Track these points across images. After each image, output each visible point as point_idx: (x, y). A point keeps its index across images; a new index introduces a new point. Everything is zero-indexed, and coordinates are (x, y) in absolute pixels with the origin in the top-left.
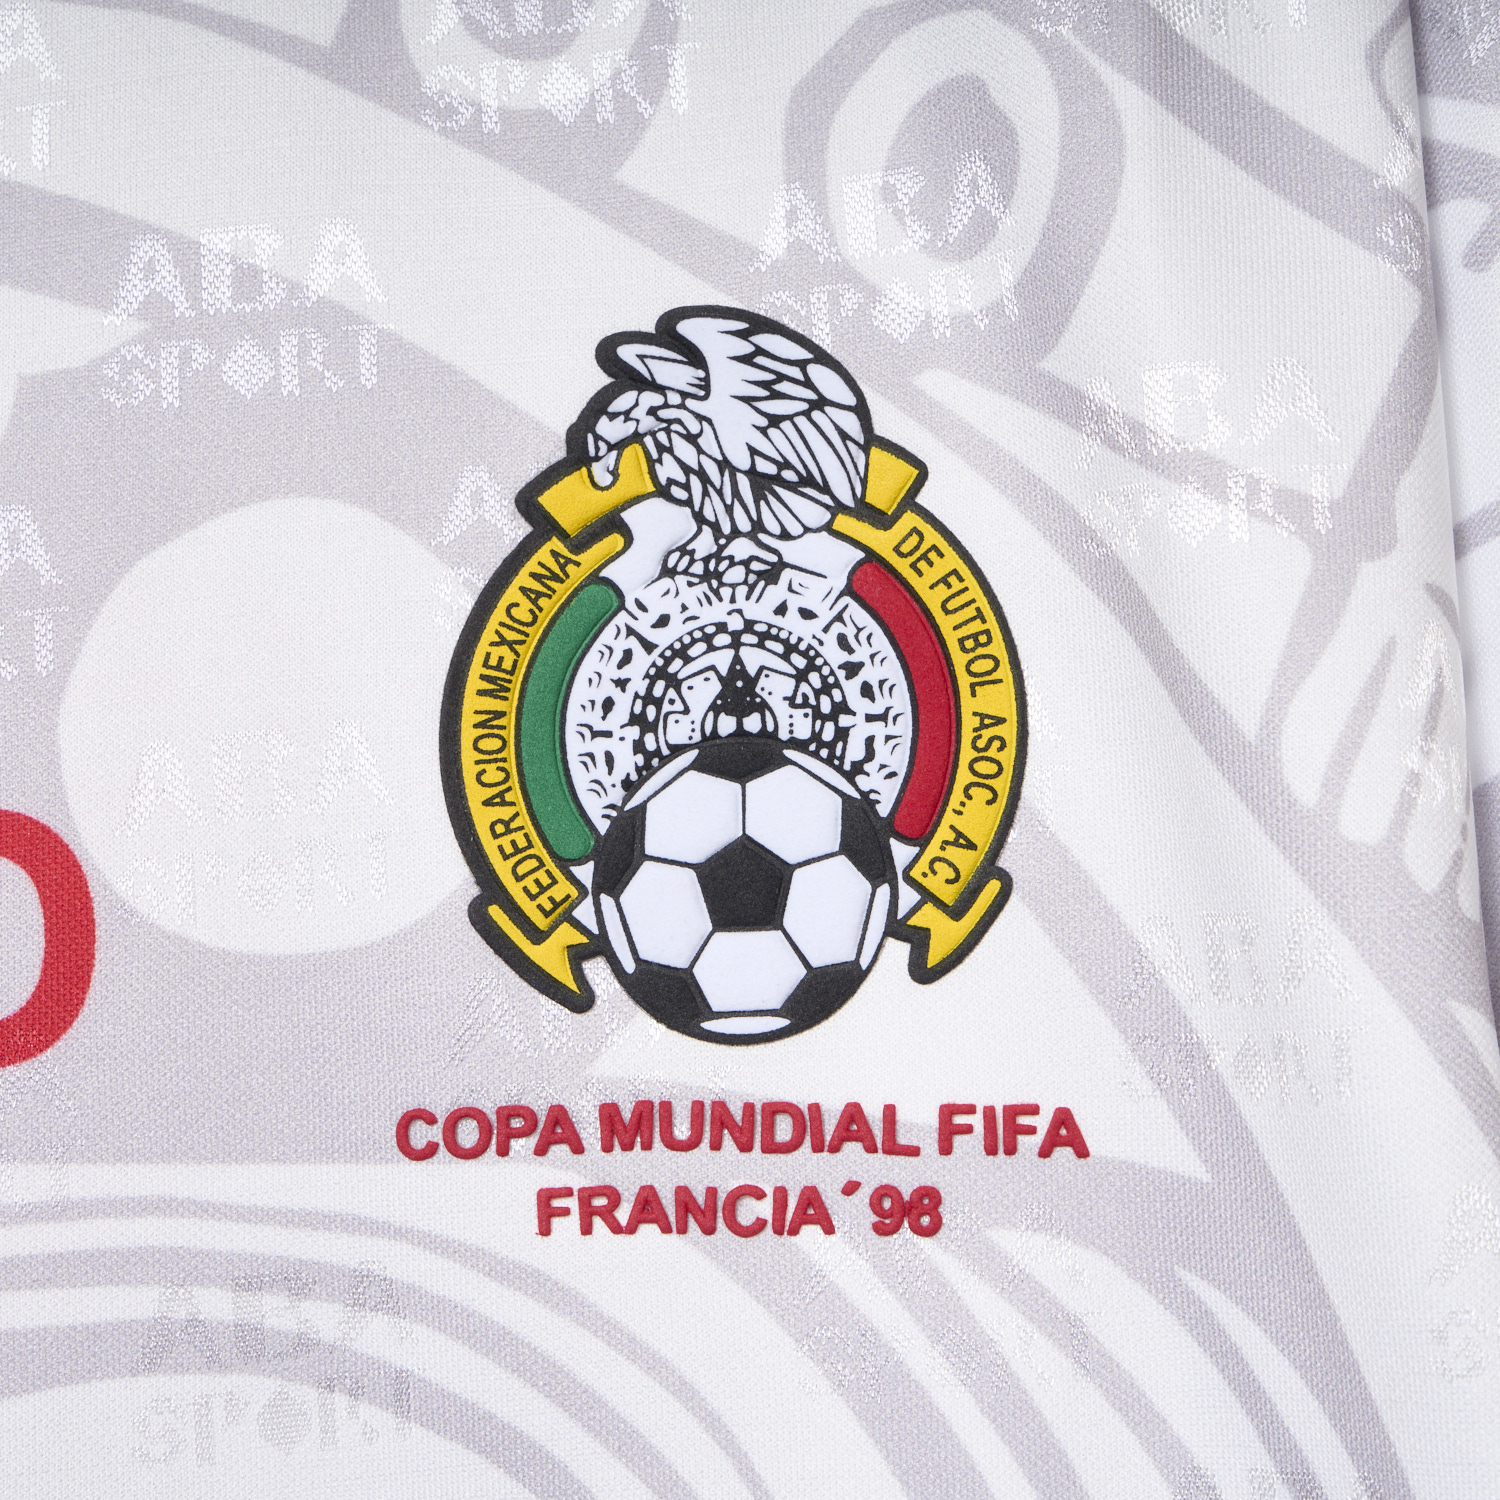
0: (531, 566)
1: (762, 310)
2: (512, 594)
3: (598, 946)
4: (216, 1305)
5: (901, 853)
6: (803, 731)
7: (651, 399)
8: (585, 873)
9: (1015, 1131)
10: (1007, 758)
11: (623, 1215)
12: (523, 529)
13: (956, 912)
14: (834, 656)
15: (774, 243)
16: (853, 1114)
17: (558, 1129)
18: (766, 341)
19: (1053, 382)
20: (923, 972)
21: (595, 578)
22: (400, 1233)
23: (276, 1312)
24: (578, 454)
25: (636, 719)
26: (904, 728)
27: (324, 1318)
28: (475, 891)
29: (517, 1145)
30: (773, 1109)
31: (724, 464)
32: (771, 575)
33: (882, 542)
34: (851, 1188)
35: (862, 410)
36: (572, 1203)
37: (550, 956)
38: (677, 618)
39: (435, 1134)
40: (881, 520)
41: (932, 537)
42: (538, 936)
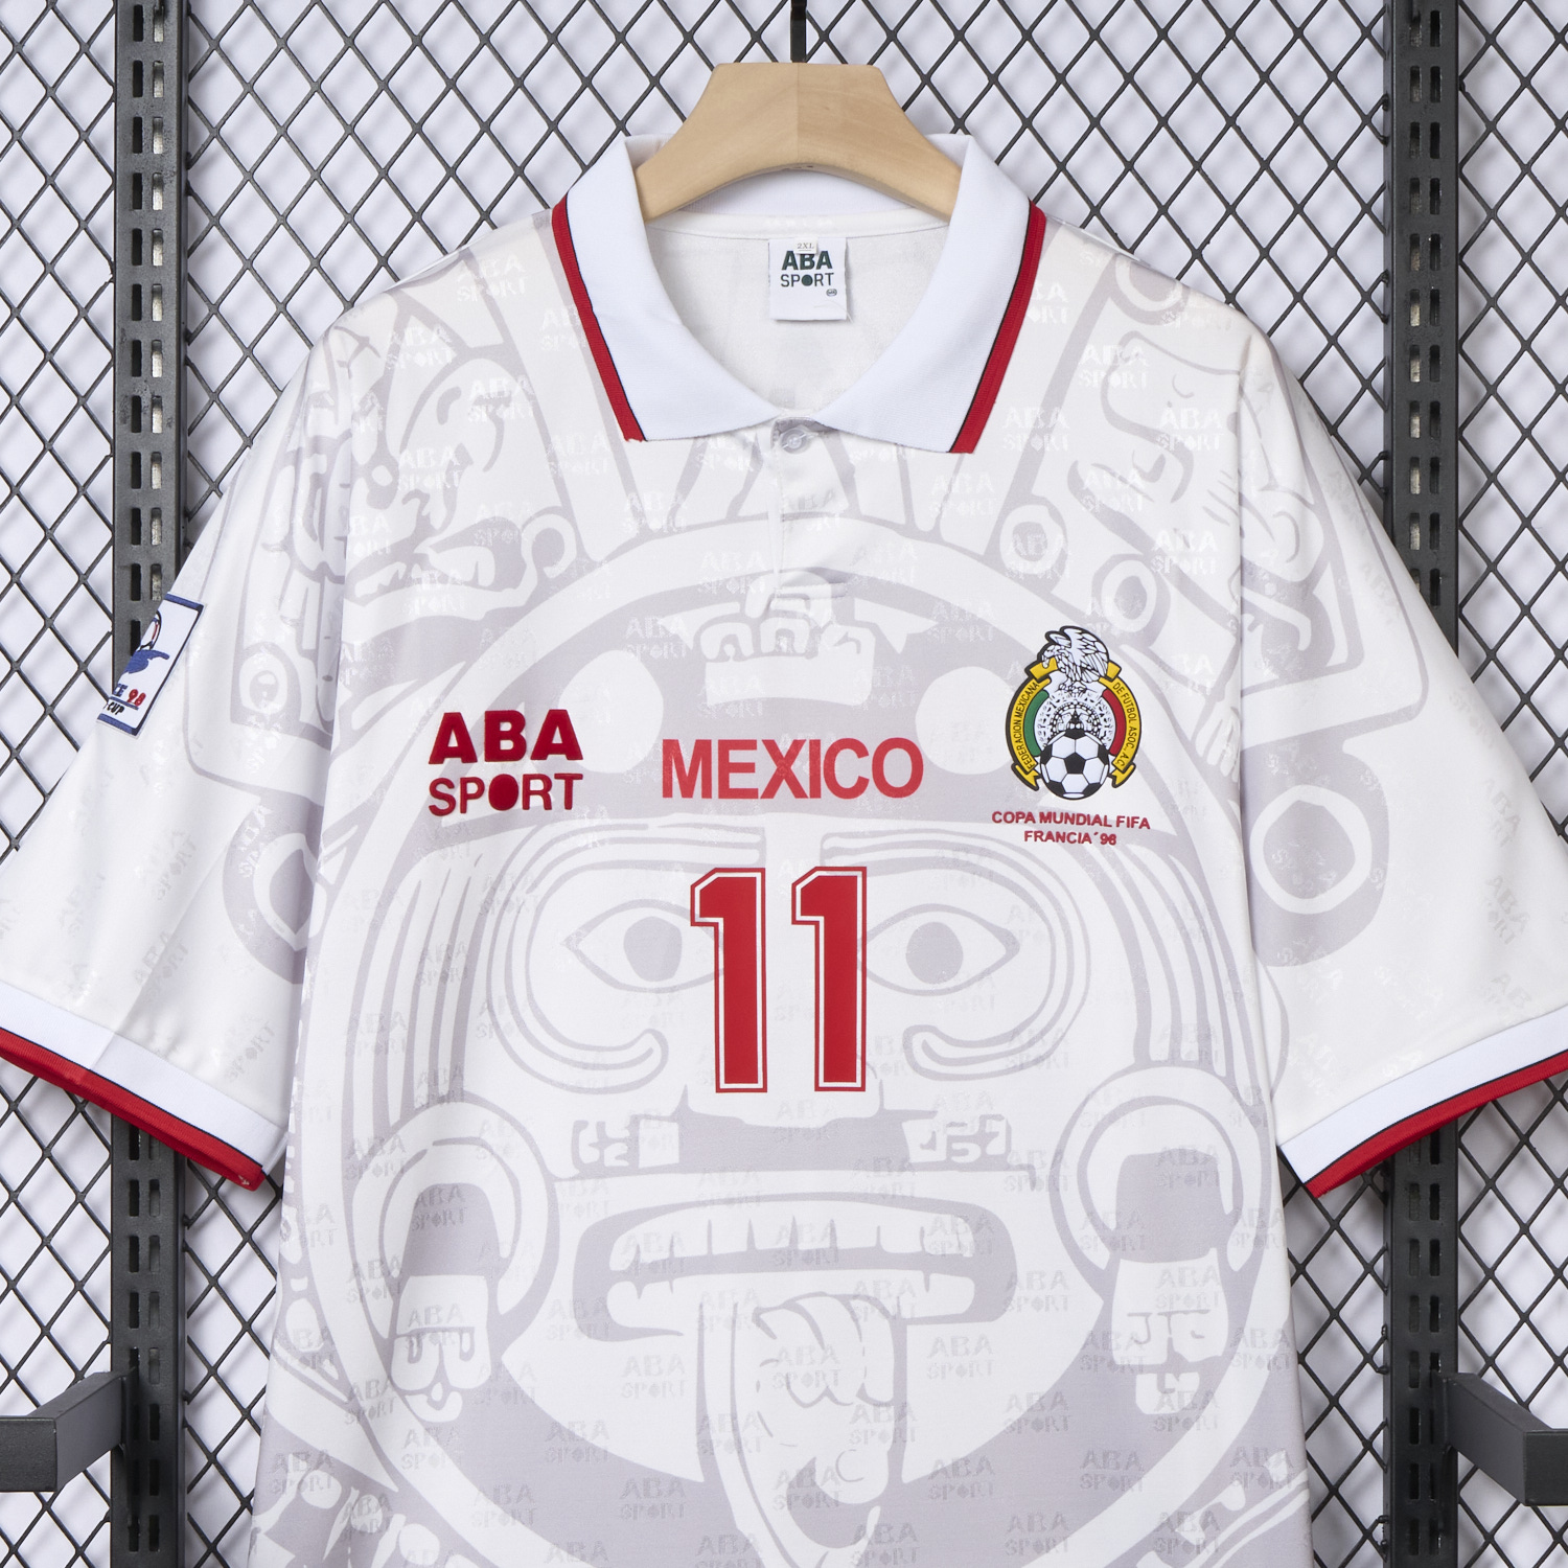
0: (1028, 686)
1: (1085, 627)
2: (1023, 692)
3: (1041, 776)
4: (949, 854)
5: (1111, 758)
6: (1090, 729)
7: (1058, 647)
8: (1038, 759)
9: (1134, 822)
10: (1137, 738)
11: (1044, 837)
12: (1026, 677)
13: (1123, 772)
14: (1098, 712)
15: (1088, 612)
16: (1097, 817)
17: (1030, 818)
18: (1085, 635)
19: (1152, 652)
20: (1115, 785)
21: (1042, 689)
22: (992, 839)
23: (962, 856)
24: (1039, 660)
25: (1051, 724)
26: (1113, 729)
27: (973, 858)
28: (1012, 762)
29: (1020, 820)
30: (1079, 815)
31: (1074, 664)
32: (1084, 691)
33: (1110, 685)
34: (1096, 834)
35: (1107, 654)
36: (1033, 834)
37: (1029, 778)
38: (1061, 700)
39: (1002, 817)
40: (1111, 680)
41: (1122, 685)
42: (1027, 773)
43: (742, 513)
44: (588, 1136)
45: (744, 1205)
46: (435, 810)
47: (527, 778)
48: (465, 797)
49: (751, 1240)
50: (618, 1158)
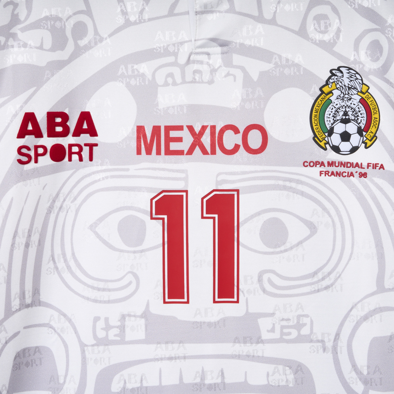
0: (321, 97)
1: (350, 67)
2: (319, 100)
3: (328, 143)
4: (281, 183)
5: (364, 133)
6: (353, 118)
7: (336, 77)
8: (327, 134)
9: (376, 166)
10: (378, 123)
11: (330, 174)
12: (320, 92)
13: (370, 141)
14: (357, 110)
15: (352, 59)
16: (357, 164)
17: (322, 164)
18: (351, 71)
19: (385, 78)
20: (366, 148)
21: (329, 99)
22: (303, 175)
23: (288, 184)
24: (327, 83)
25: (333, 116)
26: (365, 119)
27: (293, 185)
28: (313, 136)
29: (317, 166)
30: (348, 163)
31: (345, 86)
32: (350, 99)
33: (364, 96)
34: (356, 172)
35: (362, 80)
36: (324, 173)
37: (322, 144)
38: (338, 104)
39: (308, 164)
40: (364, 93)
41: (370, 96)
42: (321, 142)
43: (176, 11)
44: (101, 324)
45: (178, 361)
46: (20, 162)
47: (71, 146)
48: (37, 155)
49: (181, 378)
50: (115, 335)
